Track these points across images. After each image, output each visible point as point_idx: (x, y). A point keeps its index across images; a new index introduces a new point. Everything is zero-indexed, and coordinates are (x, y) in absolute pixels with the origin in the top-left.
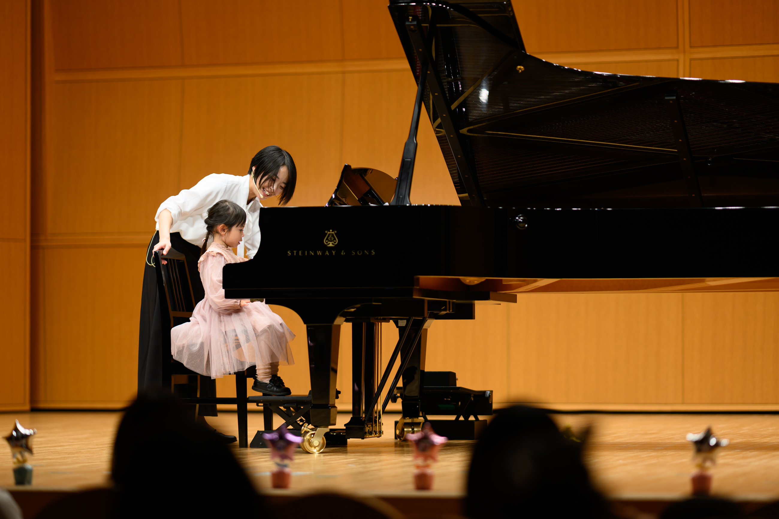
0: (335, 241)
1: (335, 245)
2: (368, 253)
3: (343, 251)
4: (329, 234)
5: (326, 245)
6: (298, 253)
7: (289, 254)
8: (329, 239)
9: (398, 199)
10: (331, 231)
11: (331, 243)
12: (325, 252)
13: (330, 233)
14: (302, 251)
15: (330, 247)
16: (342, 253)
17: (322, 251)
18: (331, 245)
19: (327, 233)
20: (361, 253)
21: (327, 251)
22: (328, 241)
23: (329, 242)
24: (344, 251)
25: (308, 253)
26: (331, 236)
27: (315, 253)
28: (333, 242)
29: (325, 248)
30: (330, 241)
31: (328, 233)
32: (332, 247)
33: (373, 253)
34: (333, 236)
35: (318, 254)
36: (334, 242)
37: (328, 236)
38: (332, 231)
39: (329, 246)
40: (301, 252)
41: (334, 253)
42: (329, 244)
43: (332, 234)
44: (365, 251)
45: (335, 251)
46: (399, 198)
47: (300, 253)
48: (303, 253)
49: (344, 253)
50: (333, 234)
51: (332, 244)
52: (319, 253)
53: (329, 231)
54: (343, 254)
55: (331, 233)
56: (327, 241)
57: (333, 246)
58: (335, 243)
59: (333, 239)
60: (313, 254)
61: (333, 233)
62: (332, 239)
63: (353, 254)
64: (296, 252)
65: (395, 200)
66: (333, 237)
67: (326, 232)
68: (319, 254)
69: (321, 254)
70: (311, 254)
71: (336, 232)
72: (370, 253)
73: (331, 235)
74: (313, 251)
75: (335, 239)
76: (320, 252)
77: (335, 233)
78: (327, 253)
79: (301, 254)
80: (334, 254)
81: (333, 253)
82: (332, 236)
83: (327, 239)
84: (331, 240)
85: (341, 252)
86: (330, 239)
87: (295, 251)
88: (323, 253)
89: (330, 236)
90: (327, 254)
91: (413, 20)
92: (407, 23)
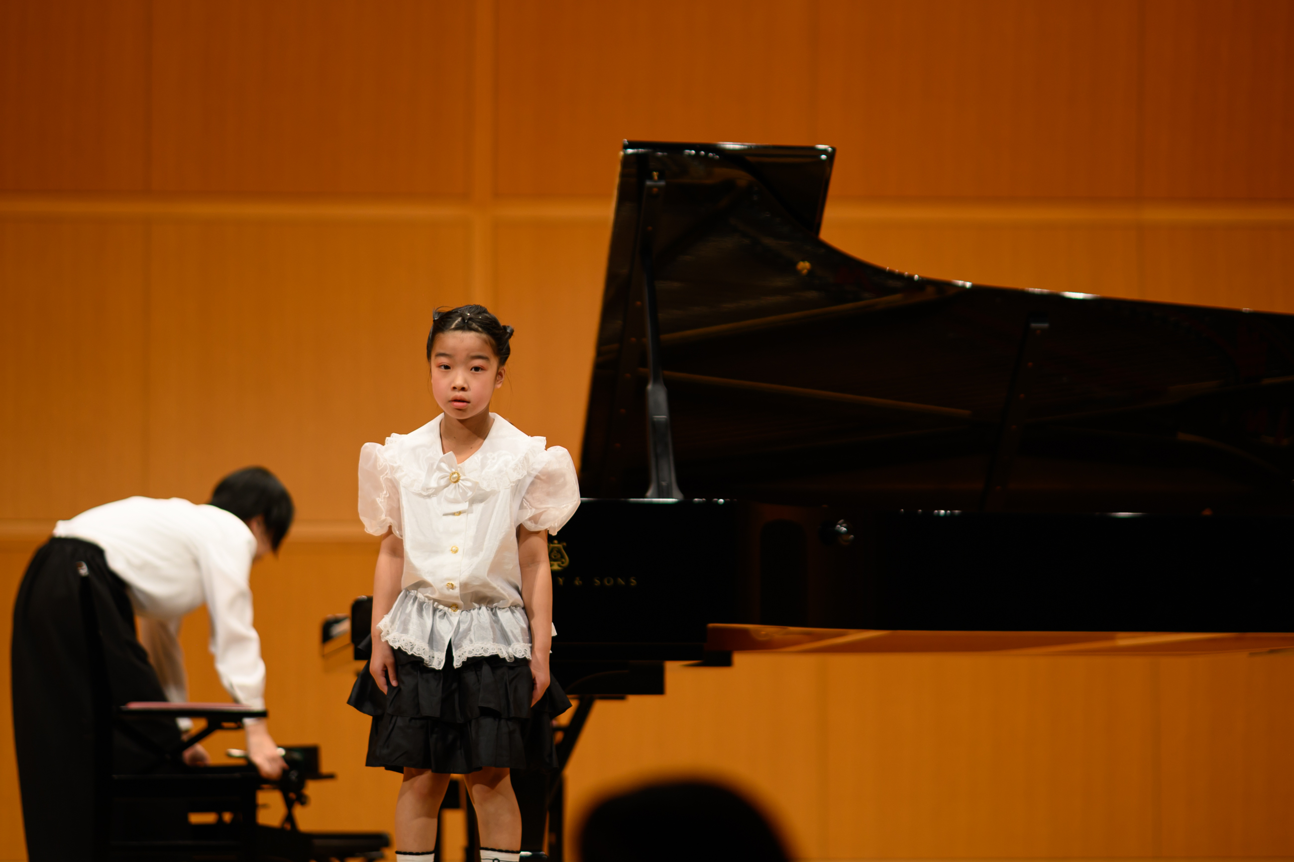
0: (563, 560)
1: (564, 568)
2: (623, 583)
3: (578, 578)
4: (553, 549)
8: (552, 556)
9: (660, 488)
10: (556, 541)
11: (556, 564)
13: (553, 545)
15: (554, 571)
16: (576, 583)
18: (556, 567)
19: (548, 548)
20: (612, 582)
22: (550, 561)
23: (552, 562)
26: (555, 552)
28: (560, 563)
30: (555, 560)
31: (551, 545)
32: (557, 571)
33: (633, 582)
36: (561, 561)
37: (551, 552)
38: (559, 543)
39: (552, 568)
41: (561, 581)
42: (553, 565)
43: (557, 547)
44: (619, 580)
45: (563, 578)
46: (661, 485)
49: (580, 583)
50: (559, 548)
51: (559, 566)
53: (555, 544)
57: (559, 569)
58: (563, 563)
59: (559, 556)
61: (560, 546)
62: (557, 556)
65: (655, 493)
66: (559, 554)
71: (565, 544)
72: (628, 582)
73: (556, 550)
75: (562, 557)
77: (565, 548)
80: (561, 584)
81: (558, 582)
82: (557, 552)
83: (549, 557)
84: (555, 558)
85: (576, 580)
86: (555, 556)
91: (660, 177)
92: (649, 183)
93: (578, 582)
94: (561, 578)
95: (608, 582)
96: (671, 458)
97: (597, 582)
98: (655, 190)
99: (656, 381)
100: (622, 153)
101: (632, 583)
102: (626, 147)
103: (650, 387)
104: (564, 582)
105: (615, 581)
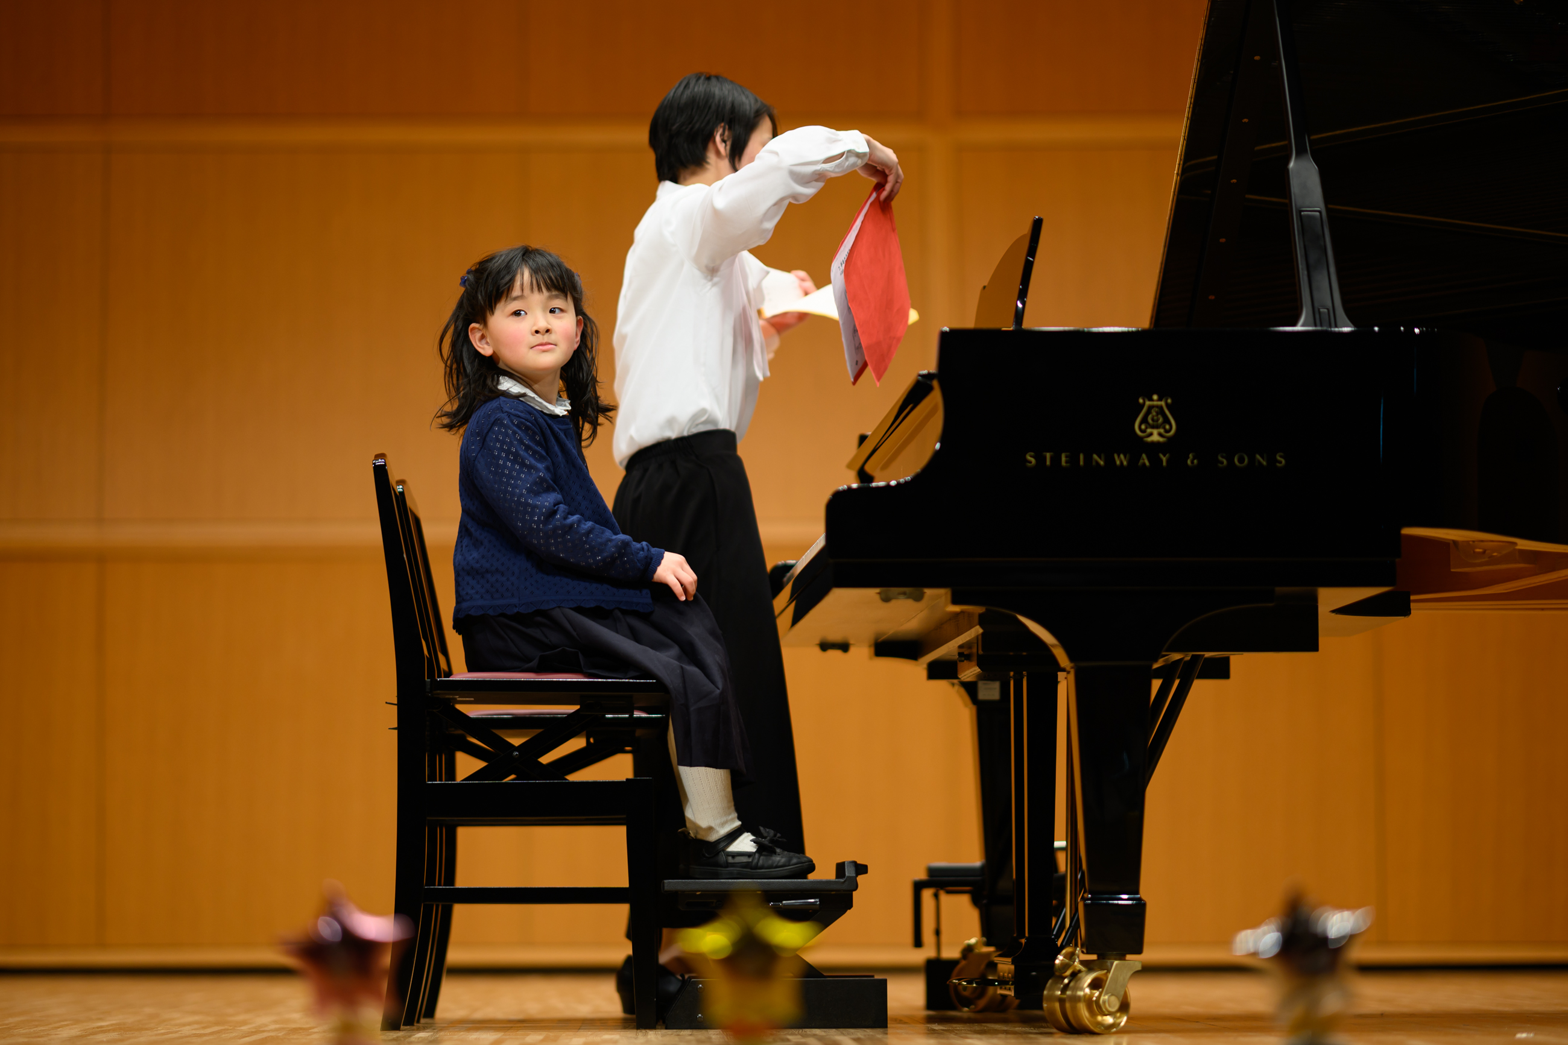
0: (1167, 427)
1: (1169, 439)
2: (1264, 463)
3: (1191, 456)
4: (1150, 408)
5: (1142, 438)
6: (1056, 460)
7: (1031, 462)
8: (1150, 420)
9: (1317, 316)
10: (1155, 397)
11: (1155, 432)
12: (1138, 457)
13: (1151, 403)
14: (1068, 454)
15: (1153, 443)
16: (1189, 462)
17: (1128, 456)
18: (1155, 438)
19: (1143, 405)
20: (1246, 461)
21: (1144, 456)
22: (1146, 428)
23: (1149, 430)
24: (1193, 456)
25: (1088, 459)
26: (1154, 414)
27: (1110, 461)
28: (1162, 431)
29: (1138, 445)
30: (1153, 427)
31: (1148, 403)
32: (1158, 443)
34: (1161, 412)
35: (1118, 463)
36: (1164, 428)
37: (1148, 412)
38: (1160, 399)
39: (1150, 439)
40: (1066, 457)
41: (1164, 459)
42: (1151, 434)
43: (1157, 406)
44: (1258, 456)
45: (1167, 455)
46: (1320, 313)
47: (1063, 459)
48: (1072, 460)
49: (1195, 461)
50: (1161, 408)
51: (1160, 435)
52: (1121, 460)
53: (1151, 399)
54: (1192, 462)
55: (1155, 403)
56: (1143, 427)
57: (1161, 439)
58: (1167, 431)
59: (1161, 420)
60: (1102, 463)
61: (1163, 403)
62: (1158, 420)
63: (1222, 463)
64: (1051, 458)
65: (1311, 320)
66: (1160, 416)
67: (1141, 401)
68: (1122, 462)
69: (1125, 463)
70: (1097, 463)
71: (1169, 401)
72: (1272, 461)
73: (1157, 409)
74: (1103, 456)
75: (1167, 421)
76: (1122, 456)
77: (1167, 404)
78: (1145, 460)
79: (1066, 462)
80: (1164, 464)
81: (1159, 462)
82: (1157, 414)
83: (1144, 421)
84: (1155, 423)
85: (1189, 458)
86: (1153, 420)
87: (1048, 455)
88: (1134, 460)
89: (1154, 412)
90: (1144, 464)
93: (1191, 461)
94: (1164, 456)
96: (1332, 269)
97: (1223, 461)
99: (1301, 152)
101: (1281, 462)
103: (1292, 165)
104: (1167, 461)
105: (1252, 459)
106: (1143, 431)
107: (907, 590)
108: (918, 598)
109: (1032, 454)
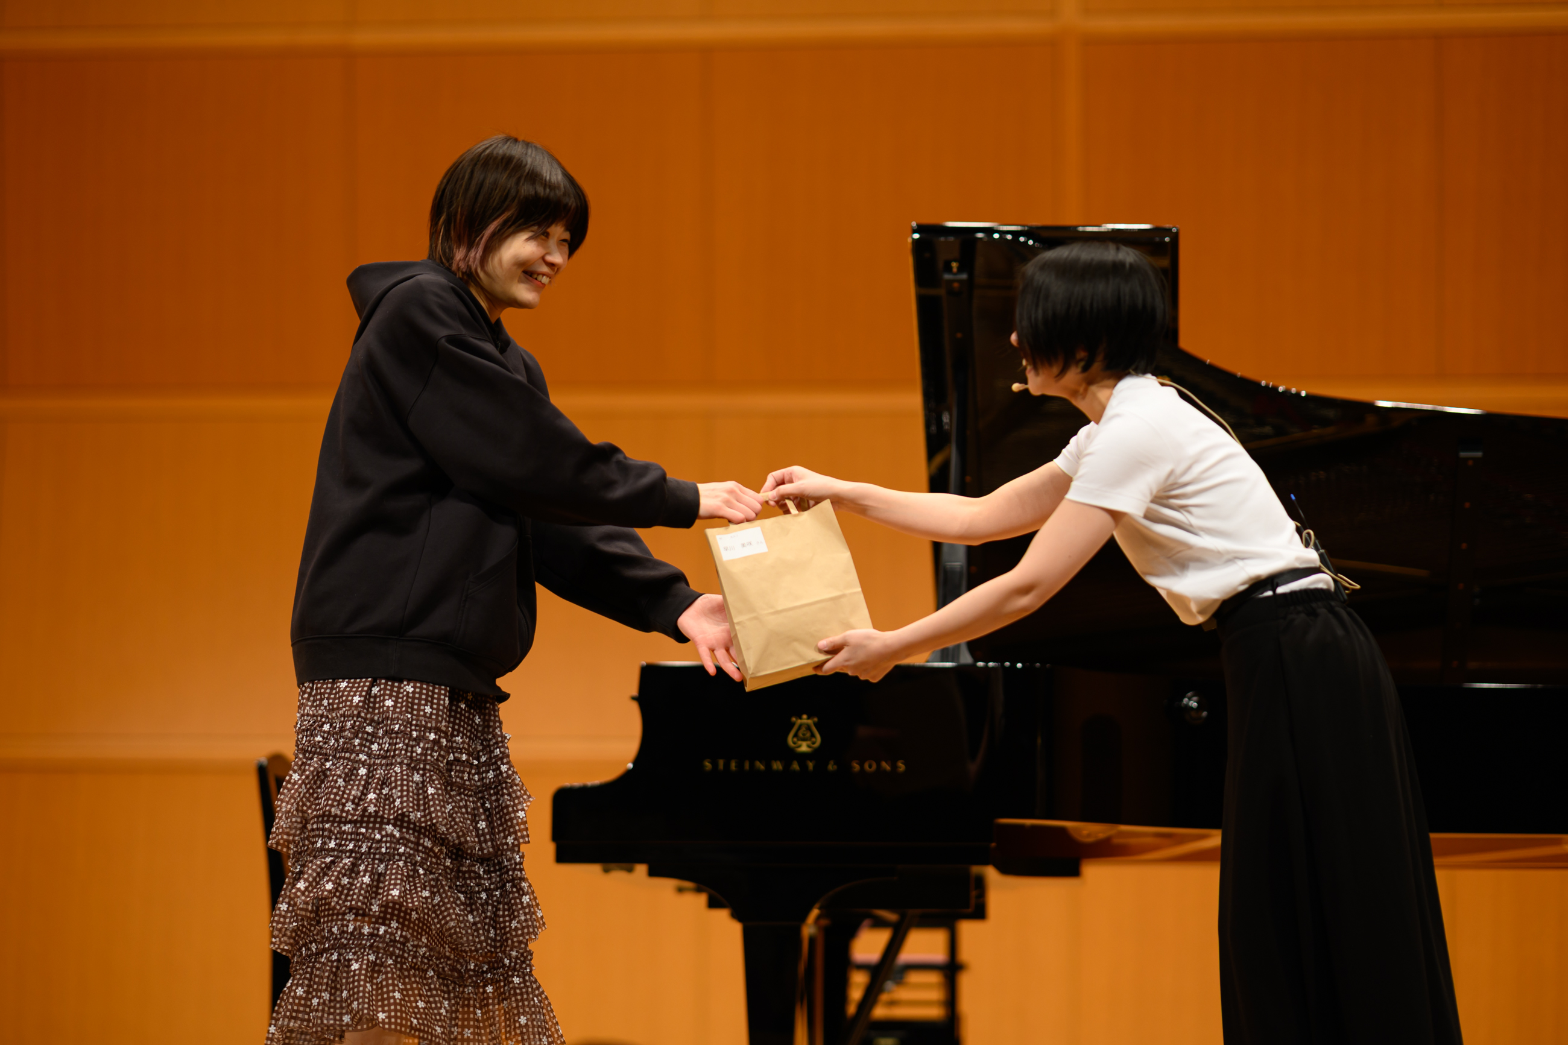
0: (813, 740)
1: (815, 749)
2: (888, 768)
3: (832, 762)
4: (801, 725)
5: (794, 749)
6: (727, 765)
7: (707, 767)
8: (800, 734)
10: (805, 716)
11: (804, 744)
12: (790, 764)
13: (801, 721)
14: (736, 760)
15: (802, 753)
17: (783, 762)
18: (804, 748)
19: (793, 724)
20: (874, 766)
21: (795, 763)
22: (797, 741)
23: (800, 742)
25: (752, 765)
27: (768, 766)
28: (809, 743)
29: (792, 755)
30: (804, 740)
31: (799, 721)
32: (806, 753)
34: (809, 728)
35: (775, 768)
36: (811, 741)
37: (799, 729)
38: (808, 719)
39: (800, 750)
40: (736, 763)
41: (811, 765)
42: (800, 746)
43: (806, 724)
44: (883, 764)
45: (813, 763)
47: (733, 765)
48: (740, 765)
49: (835, 767)
50: (809, 725)
51: (809, 746)
52: (777, 766)
53: (801, 718)
55: (805, 721)
56: (795, 740)
57: (809, 750)
58: (814, 743)
59: (808, 734)
60: (763, 768)
61: (810, 722)
62: (806, 734)
63: (856, 769)
64: (723, 763)
66: (808, 732)
67: (794, 720)
68: (778, 768)
69: (781, 767)
70: (759, 768)
71: (816, 719)
72: (894, 767)
73: (805, 726)
74: (764, 762)
75: (813, 735)
76: (778, 763)
77: (816, 724)
78: (796, 766)
79: (736, 767)
80: (811, 770)
81: (807, 767)
82: (806, 729)
83: (796, 735)
84: (805, 737)
85: (829, 764)
86: (804, 735)
87: (721, 762)
88: (787, 766)
89: (803, 729)
90: (795, 770)
91: (960, 270)
92: (947, 276)
93: (831, 767)
94: (811, 761)
95: (870, 767)
97: (856, 767)
98: (956, 285)
100: (910, 240)
101: (900, 767)
102: (915, 232)
104: (814, 767)
105: (879, 765)
106: (794, 743)
107: (624, 865)
108: (630, 870)
109: (709, 760)
